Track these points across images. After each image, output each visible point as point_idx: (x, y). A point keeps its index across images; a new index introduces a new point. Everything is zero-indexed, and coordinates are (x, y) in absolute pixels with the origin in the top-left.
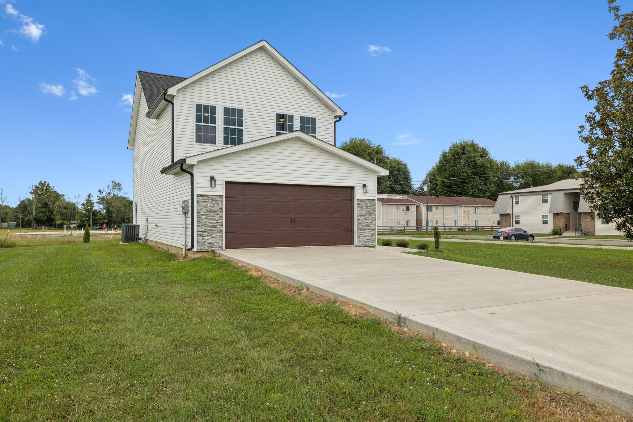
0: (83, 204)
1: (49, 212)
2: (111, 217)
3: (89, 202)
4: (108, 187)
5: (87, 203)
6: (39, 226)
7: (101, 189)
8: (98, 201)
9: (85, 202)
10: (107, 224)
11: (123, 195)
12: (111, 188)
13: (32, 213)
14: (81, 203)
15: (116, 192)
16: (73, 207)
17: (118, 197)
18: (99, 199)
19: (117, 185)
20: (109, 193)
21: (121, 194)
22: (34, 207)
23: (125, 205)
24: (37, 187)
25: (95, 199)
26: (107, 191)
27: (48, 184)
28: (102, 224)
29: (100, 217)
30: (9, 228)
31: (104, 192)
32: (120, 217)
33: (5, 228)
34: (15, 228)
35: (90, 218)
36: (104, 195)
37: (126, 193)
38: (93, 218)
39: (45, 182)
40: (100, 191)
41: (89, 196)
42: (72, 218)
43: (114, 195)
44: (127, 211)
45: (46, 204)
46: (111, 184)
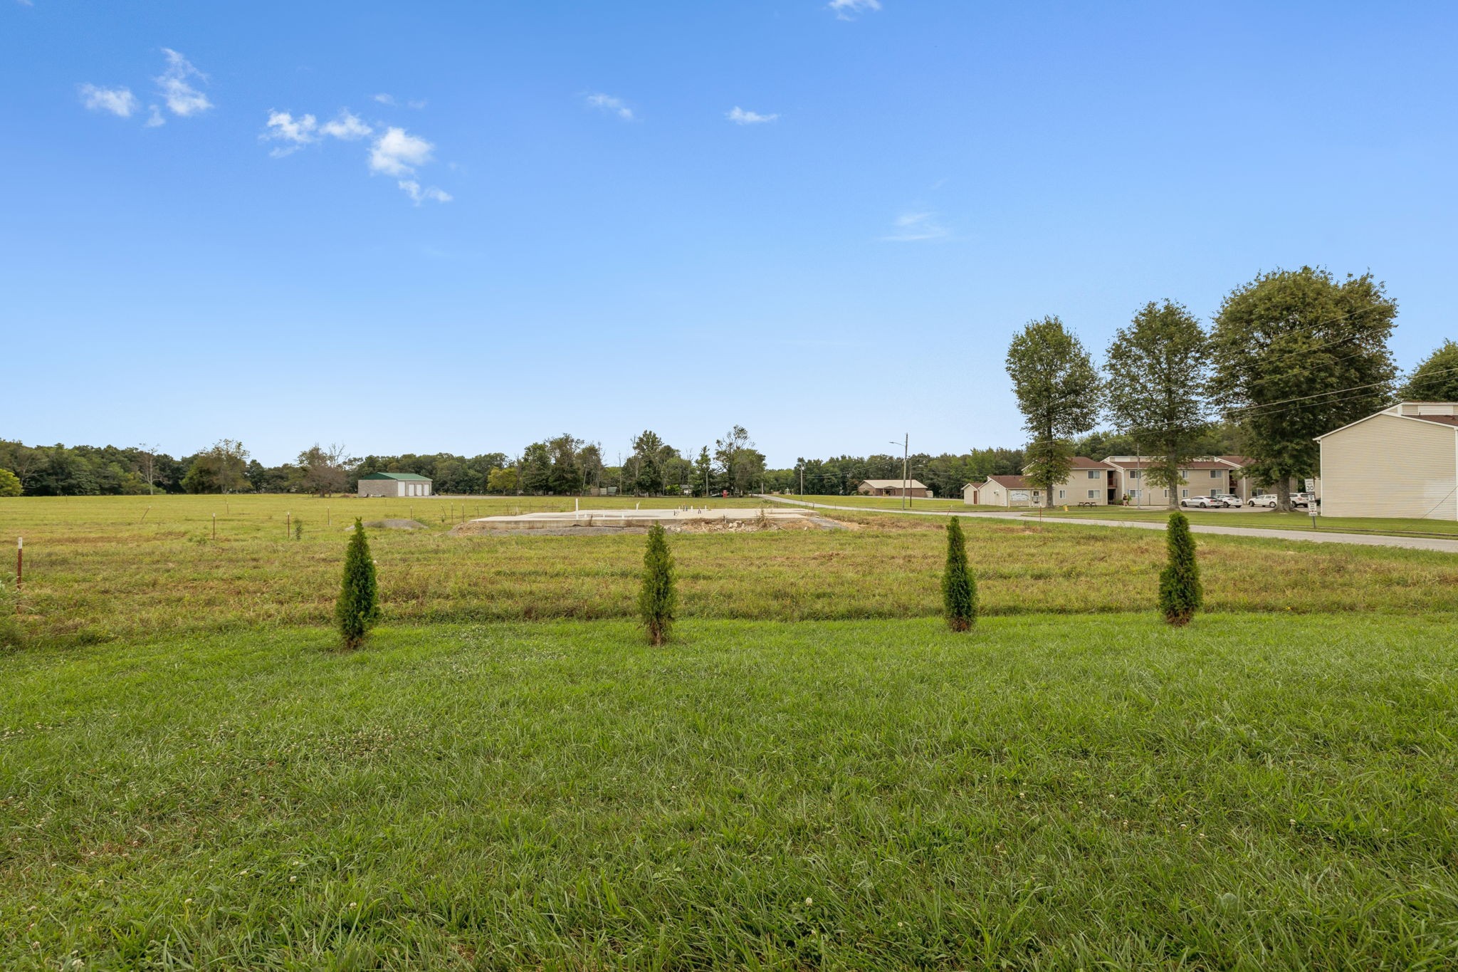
0: (697, 462)
1: (655, 473)
2: (734, 479)
3: (705, 458)
4: (729, 435)
5: (702, 459)
6: (642, 493)
7: (720, 439)
8: (715, 456)
9: (700, 458)
10: (728, 489)
11: (750, 447)
12: (733, 437)
13: (635, 475)
14: (694, 460)
15: (740, 442)
16: (686, 466)
17: (743, 451)
18: (717, 454)
19: (741, 432)
20: (731, 444)
21: (746, 446)
22: (637, 467)
23: (752, 462)
24: (641, 440)
25: (712, 454)
26: (728, 441)
27: (654, 435)
28: (721, 491)
29: (718, 479)
30: (609, 495)
31: (724, 444)
32: (745, 479)
33: (603, 496)
34: (615, 496)
35: (705, 481)
36: (723, 448)
37: (753, 445)
38: (709, 481)
39: (650, 432)
40: (718, 442)
41: (705, 449)
42: (684, 479)
43: (738, 448)
44: (755, 470)
45: (651, 462)
46: (733, 431)
